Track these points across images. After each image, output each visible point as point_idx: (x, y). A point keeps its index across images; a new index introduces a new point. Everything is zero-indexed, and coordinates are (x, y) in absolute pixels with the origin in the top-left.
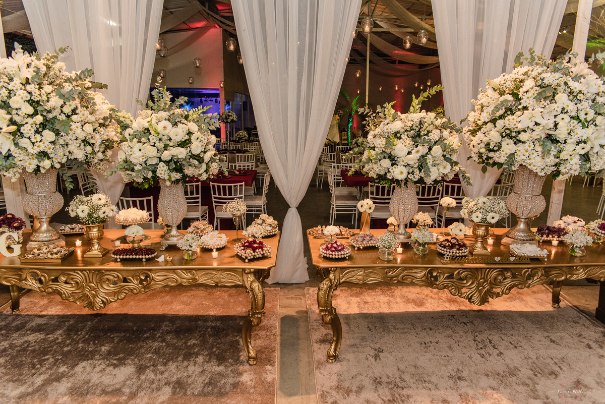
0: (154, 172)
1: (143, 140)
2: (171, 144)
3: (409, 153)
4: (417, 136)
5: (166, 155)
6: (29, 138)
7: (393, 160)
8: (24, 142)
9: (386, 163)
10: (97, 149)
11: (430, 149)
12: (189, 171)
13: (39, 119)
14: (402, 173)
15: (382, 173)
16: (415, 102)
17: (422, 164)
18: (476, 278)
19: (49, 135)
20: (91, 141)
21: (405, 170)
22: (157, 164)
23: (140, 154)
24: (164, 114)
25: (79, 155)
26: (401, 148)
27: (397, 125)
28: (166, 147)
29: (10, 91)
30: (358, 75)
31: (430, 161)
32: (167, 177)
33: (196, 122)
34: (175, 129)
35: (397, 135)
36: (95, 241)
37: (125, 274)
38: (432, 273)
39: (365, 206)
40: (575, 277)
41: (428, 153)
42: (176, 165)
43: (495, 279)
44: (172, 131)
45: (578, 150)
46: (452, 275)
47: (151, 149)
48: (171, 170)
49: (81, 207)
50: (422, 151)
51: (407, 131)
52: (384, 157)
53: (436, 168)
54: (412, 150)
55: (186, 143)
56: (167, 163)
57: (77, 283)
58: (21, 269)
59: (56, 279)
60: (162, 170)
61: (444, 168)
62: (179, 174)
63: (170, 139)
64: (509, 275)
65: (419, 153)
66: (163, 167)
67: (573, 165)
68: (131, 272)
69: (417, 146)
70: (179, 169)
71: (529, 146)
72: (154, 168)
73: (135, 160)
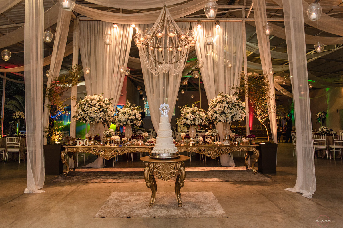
0: (127, 122)
1: (125, 114)
2: (131, 115)
3: (191, 117)
4: (193, 113)
5: (130, 118)
7: (187, 119)
8: (98, 115)
9: (185, 120)
11: (196, 116)
12: (135, 122)
13: (101, 109)
14: (189, 122)
15: (185, 123)
16: (193, 105)
17: (194, 120)
18: (211, 151)
19: (103, 113)
20: (110, 116)
21: (190, 122)
22: (127, 121)
23: (123, 118)
24: (129, 108)
25: (107, 118)
26: (189, 116)
27: (188, 110)
28: (130, 116)
29: (95, 103)
30: (192, 97)
31: (196, 119)
32: (130, 124)
33: (137, 110)
34: (132, 112)
35: (188, 113)
36: (108, 142)
37: (117, 149)
38: (199, 149)
39: (183, 135)
40: (239, 150)
41: (196, 117)
42: (132, 121)
43: (217, 151)
44: (131, 112)
45: (230, 115)
46: (205, 150)
47: (126, 117)
48: (131, 122)
49: (107, 132)
50: (194, 116)
51: (190, 112)
52: (185, 118)
53: (198, 121)
54: (191, 116)
55: (135, 115)
56: (130, 120)
57: (104, 152)
58: (91, 148)
59: (99, 151)
60: (129, 122)
61: (200, 121)
62: (132, 123)
63: (131, 114)
64: (220, 150)
65: (193, 117)
66: (129, 121)
67: (229, 118)
68: (119, 149)
69: (193, 115)
70: (133, 122)
71: (219, 115)
72: (126, 122)
73: (121, 120)
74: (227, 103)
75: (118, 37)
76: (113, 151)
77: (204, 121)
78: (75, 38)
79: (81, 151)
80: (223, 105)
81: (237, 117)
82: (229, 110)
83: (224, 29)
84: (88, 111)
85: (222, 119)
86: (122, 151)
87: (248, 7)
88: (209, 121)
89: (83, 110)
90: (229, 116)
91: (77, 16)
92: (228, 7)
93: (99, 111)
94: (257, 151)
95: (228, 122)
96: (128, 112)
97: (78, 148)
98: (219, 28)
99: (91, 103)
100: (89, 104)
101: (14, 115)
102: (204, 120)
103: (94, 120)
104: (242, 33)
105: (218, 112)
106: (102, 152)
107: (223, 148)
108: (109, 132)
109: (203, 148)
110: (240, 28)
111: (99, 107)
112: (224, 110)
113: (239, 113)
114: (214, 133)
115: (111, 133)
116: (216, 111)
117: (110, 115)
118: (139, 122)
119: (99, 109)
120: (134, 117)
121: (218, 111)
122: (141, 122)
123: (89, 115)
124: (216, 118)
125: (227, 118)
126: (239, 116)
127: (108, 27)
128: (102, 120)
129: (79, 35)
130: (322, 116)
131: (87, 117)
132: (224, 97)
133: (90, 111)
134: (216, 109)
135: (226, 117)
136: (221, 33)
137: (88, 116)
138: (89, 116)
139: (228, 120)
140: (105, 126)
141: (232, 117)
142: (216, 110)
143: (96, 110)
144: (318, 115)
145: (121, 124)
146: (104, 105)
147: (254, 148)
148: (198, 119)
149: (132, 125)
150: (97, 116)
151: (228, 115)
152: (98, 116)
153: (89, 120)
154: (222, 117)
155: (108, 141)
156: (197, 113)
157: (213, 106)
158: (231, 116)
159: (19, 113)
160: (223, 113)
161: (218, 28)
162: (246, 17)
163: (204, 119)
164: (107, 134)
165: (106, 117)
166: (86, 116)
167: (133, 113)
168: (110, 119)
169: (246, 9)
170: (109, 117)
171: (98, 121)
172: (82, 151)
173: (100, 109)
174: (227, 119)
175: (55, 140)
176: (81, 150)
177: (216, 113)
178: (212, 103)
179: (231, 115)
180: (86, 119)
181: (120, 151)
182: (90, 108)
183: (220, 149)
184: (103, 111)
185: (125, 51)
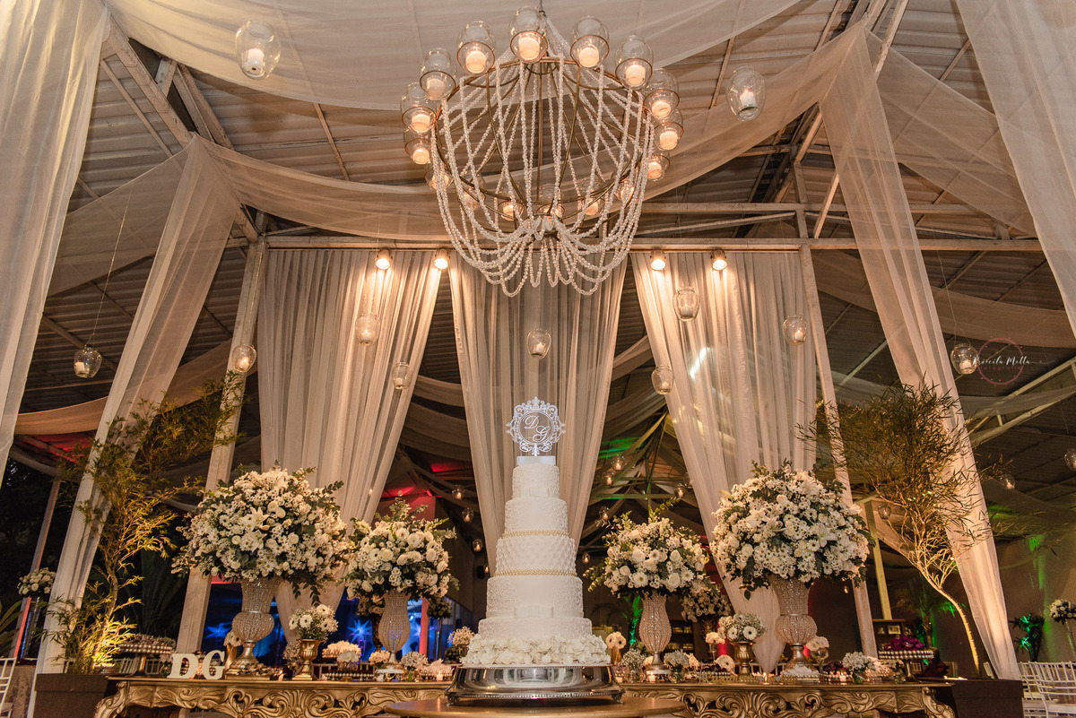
0: (387, 578)
1: (382, 544)
2: (407, 549)
3: (647, 558)
4: (655, 542)
5: (402, 559)
6: (277, 539)
7: (633, 567)
8: (272, 543)
9: (625, 570)
10: (327, 561)
11: (669, 554)
12: (420, 578)
13: (289, 522)
14: (641, 579)
15: (623, 583)
16: (652, 514)
17: (662, 569)
18: (743, 708)
19: (294, 537)
20: (325, 552)
21: (645, 578)
22: (390, 572)
23: (376, 559)
24: (402, 523)
25: (313, 562)
26: (639, 553)
27: (635, 533)
28: (402, 552)
29: (270, 498)
31: (669, 566)
32: (398, 583)
33: (432, 532)
34: (412, 537)
35: (635, 542)
36: (307, 662)
37: (338, 694)
38: (688, 700)
39: (615, 640)
40: (862, 707)
41: (668, 560)
42: (409, 571)
43: (767, 709)
44: (409, 537)
45: (810, 547)
46: (715, 702)
47: (387, 554)
48: (404, 577)
49: (305, 617)
50: (660, 555)
51: (645, 539)
52: (623, 565)
53: (677, 575)
54: (650, 555)
55: (422, 550)
56: (402, 568)
57: (282, 706)
58: (225, 687)
59: (260, 702)
60: (395, 577)
61: (687, 575)
62: (409, 583)
63: (407, 545)
64: (782, 704)
65: (657, 558)
66: (396, 573)
67: (809, 563)
68: (346, 693)
69: (655, 551)
70: (411, 576)
71: (763, 546)
72: (387, 575)
73: (368, 567)
74: (794, 498)
75: (388, 296)
76: (318, 702)
77: (700, 577)
78: (245, 300)
79: (182, 700)
80: (777, 506)
81: (841, 555)
82: (804, 527)
83: (743, 274)
84: (236, 527)
85: (776, 564)
86: (359, 703)
87: (816, 207)
88: (701, 609)
89: (218, 526)
90: (807, 550)
91: (260, 235)
92: (749, 207)
93: (278, 528)
94: (945, 713)
95: (804, 579)
96: (394, 536)
97: (174, 686)
98: (725, 272)
99: (253, 495)
100: (243, 499)
101: (25, 581)
102: (700, 573)
103: (252, 566)
104: (803, 282)
105: (757, 538)
106: (271, 706)
107: (792, 695)
108: (310, 619)
109: (705, 695)
110: (796, 271)
111: (282, 513)
112: (784, 526)
113: (845, 542)
114: (747, 629)
115: (319, 622)
116: (746, 534)
117: (325, 549)
118: (439, 580)
119: (281, 520)
120: (418, 557)
121: (758, 533)
122: (446, 579)
123: (235, 543)
124: (751, 561)
125: (800, 559)
126: (849, 554)
127: (358, 268)
128: (286, 565)
129: (261, 290)
130: (1067, 610)
131: (226, 550)
132: (776, 477)
133: (242, 528)
134: (749, 523)
135: (792, 555)
136: (733, 286)
137: (233, 546)
138: (238, 546)
139: (802, 569)
140: (299, 593)
141: (820, 556)
142: (748, 525)
143: (265, 523)
144: (1055, 608)
145: (367, 586)
146: (304, 508)
147: (929, 698)
148: (677, 566)
149: (408, 590)
150: (265, 547)
151: (802, 545)
152: (270, 546)
153: (235, 565)
154: (775, 558)
155: (304, 658)
156: (673, 541)
157: (736, 514)
158: (815, 549)
159: (44, 575)
160: (780, 539)
161: (721, 272)
162: (811, 236)
163: (699, 568)
164: (304, 625)
165: (308, 554)
166: (223, 546)
167: (416, 538)
168: (323, 566)
169: (808, 214)
170: (321, 559)
171: (270, 569)
172: (189, 701)
173: (284, 519)
174: (800, 566)
175: (93, 654)
176: (183, 697)
177: (747, 542)
178: (730, 504)
179: (813, 547)
180: (223, 560)
181: (349, 705)
182: (243, 515)
183: (779, 698)
184: (295, 528)
185: (409, 343)
